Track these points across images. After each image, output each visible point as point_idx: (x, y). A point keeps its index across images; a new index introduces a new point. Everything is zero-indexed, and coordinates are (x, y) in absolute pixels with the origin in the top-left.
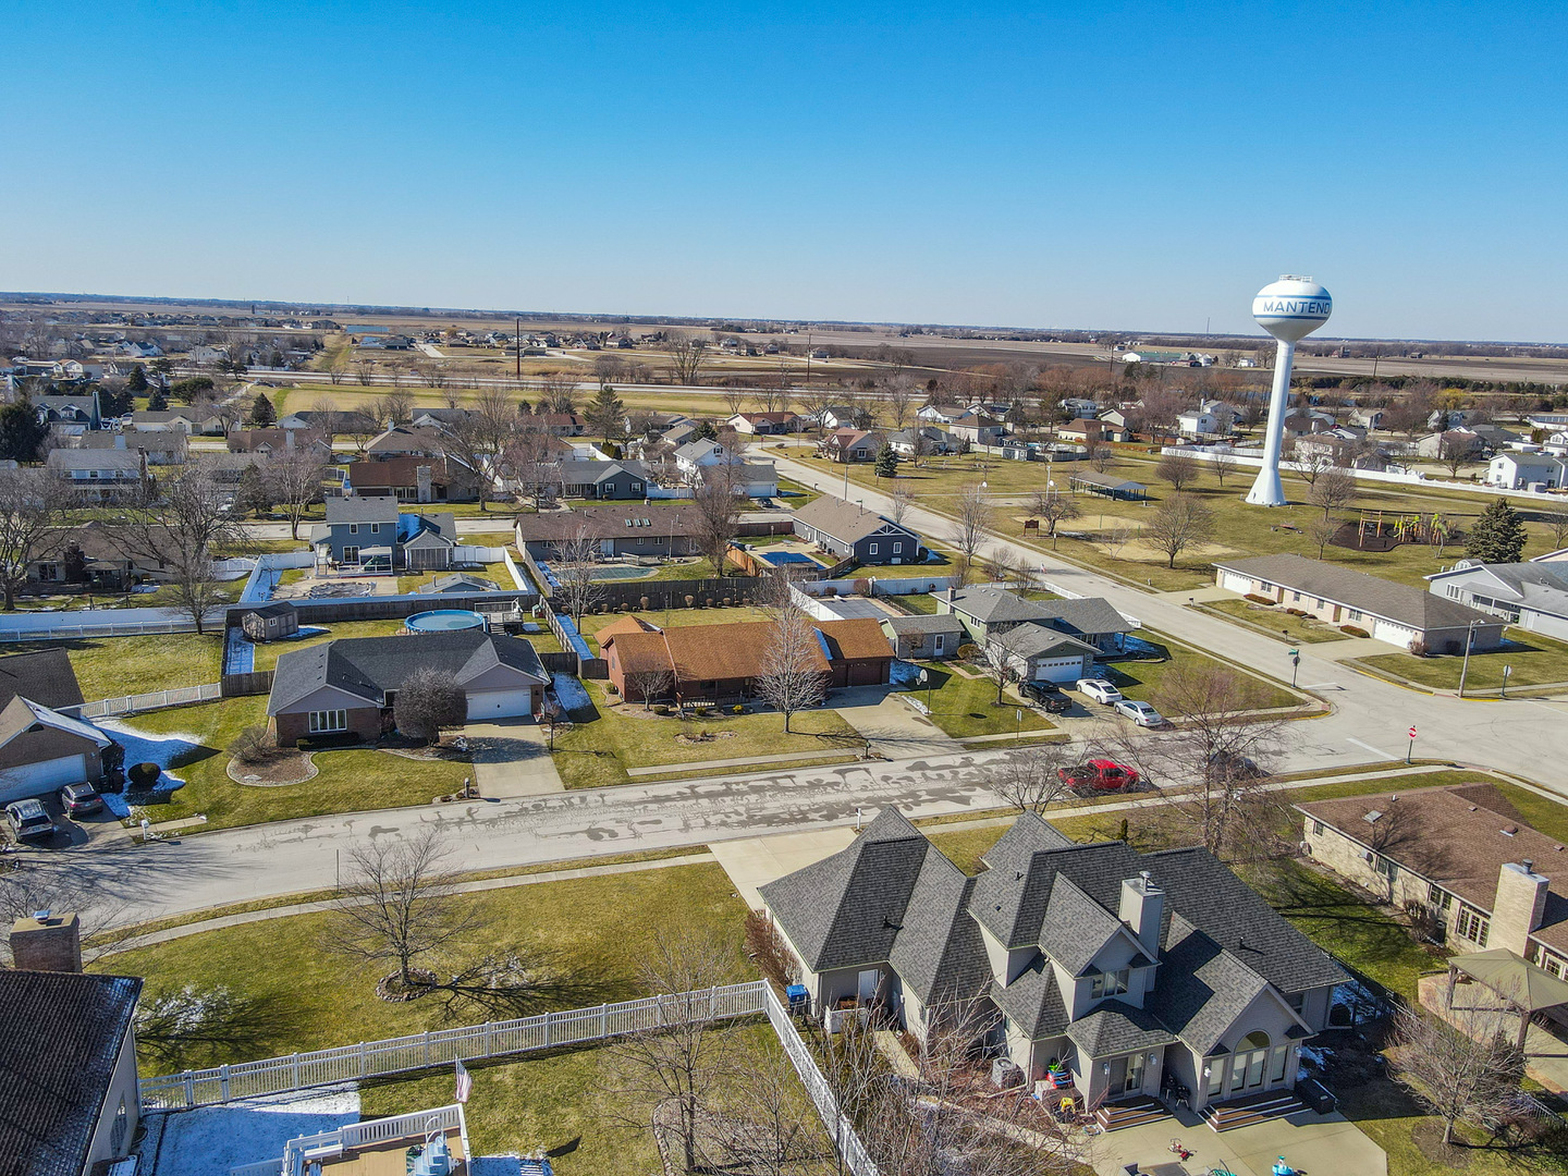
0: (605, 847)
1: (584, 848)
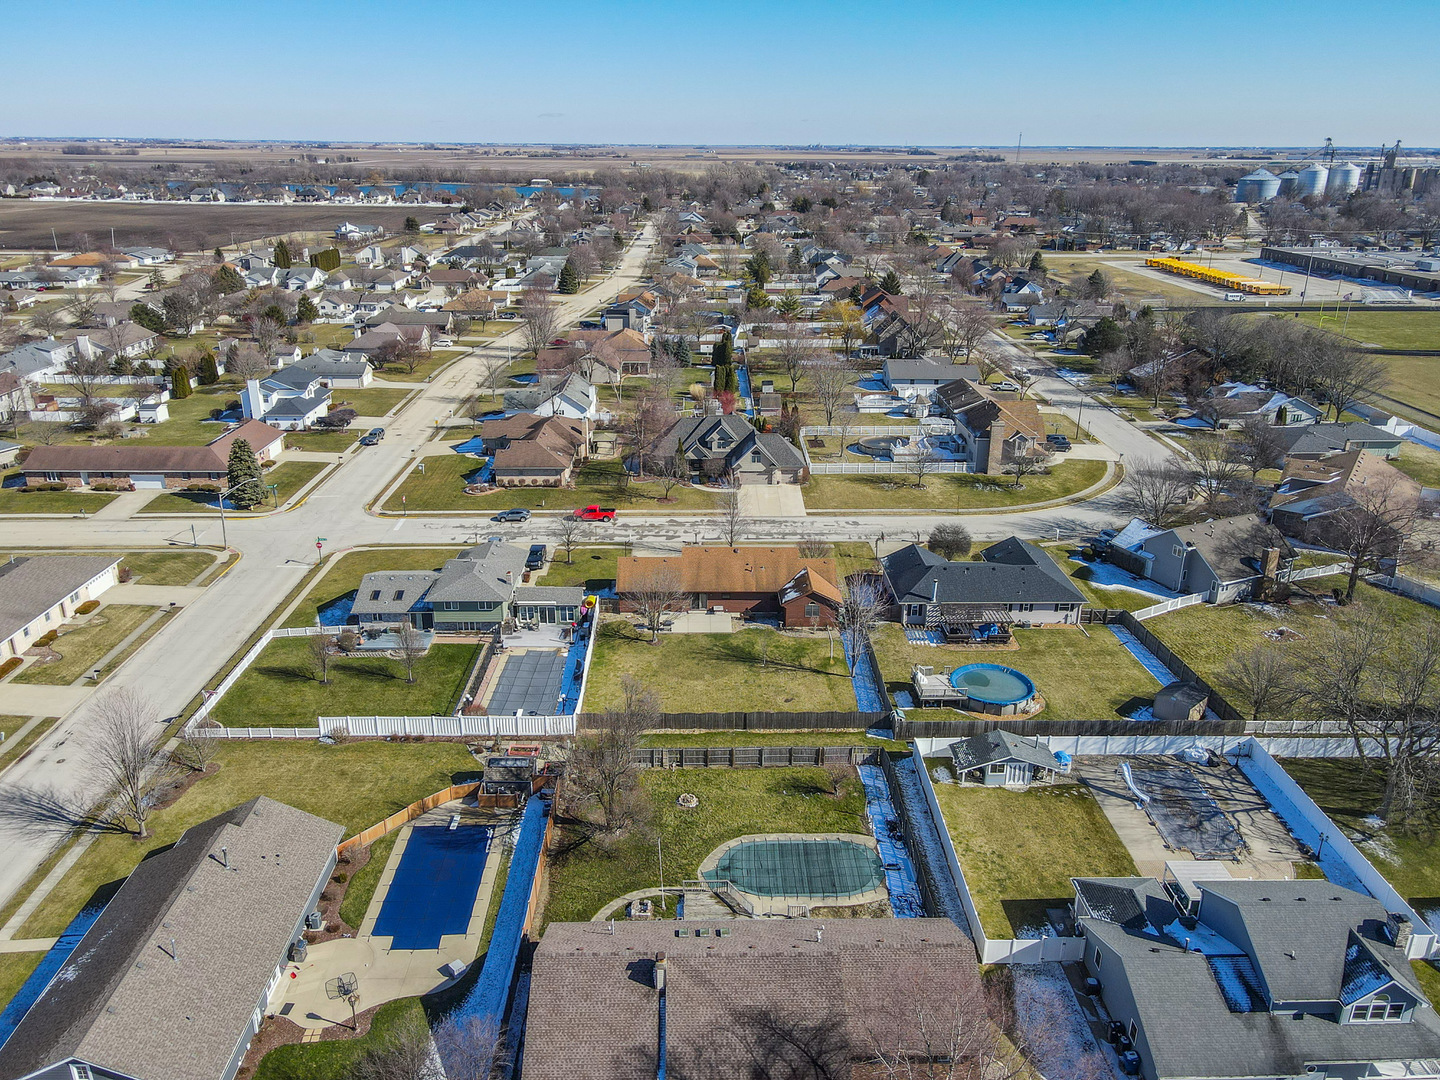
0: (851, 519)
1: (860, 519)
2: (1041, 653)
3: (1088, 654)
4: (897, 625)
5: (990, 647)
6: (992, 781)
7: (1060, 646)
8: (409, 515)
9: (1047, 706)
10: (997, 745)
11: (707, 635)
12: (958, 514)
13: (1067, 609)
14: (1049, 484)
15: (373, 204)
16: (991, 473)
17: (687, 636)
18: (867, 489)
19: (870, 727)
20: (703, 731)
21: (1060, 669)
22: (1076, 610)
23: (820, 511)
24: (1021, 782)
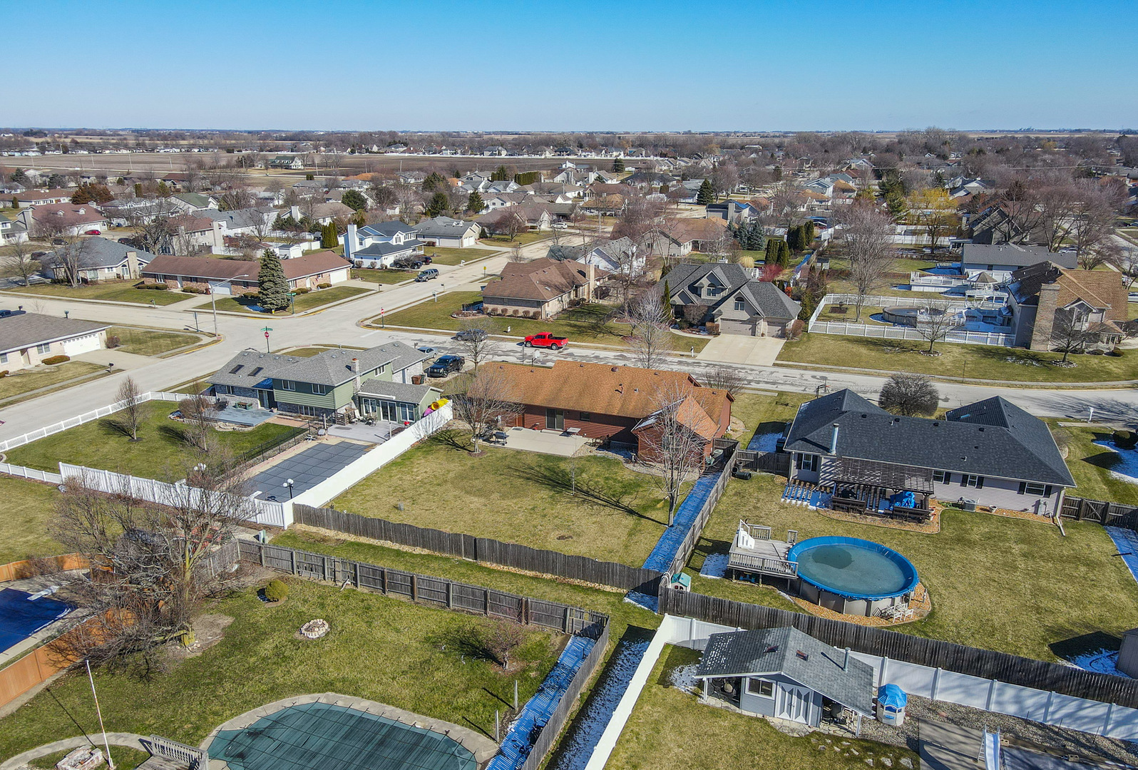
2: (971, 544)
3: (1049, 558)
4: (780, 479)
5: (894, 524)
6: (751, 706)
7: (1008, 540)
8: (386, 328)
9: (932, 615)
10: (773, 650)
11: (540, 455)
12: (962, 382)
13: (1039, 492)
14: (1113, 366)
15: (609, 158)
16: (1036, 348)
17: (519, 452)
18: (863, 350)
19: (636, 589)
20: (426, 552)
21: (988, 569)
22: (1054, 496)
23: (790, 363)
24: (801, 719)
